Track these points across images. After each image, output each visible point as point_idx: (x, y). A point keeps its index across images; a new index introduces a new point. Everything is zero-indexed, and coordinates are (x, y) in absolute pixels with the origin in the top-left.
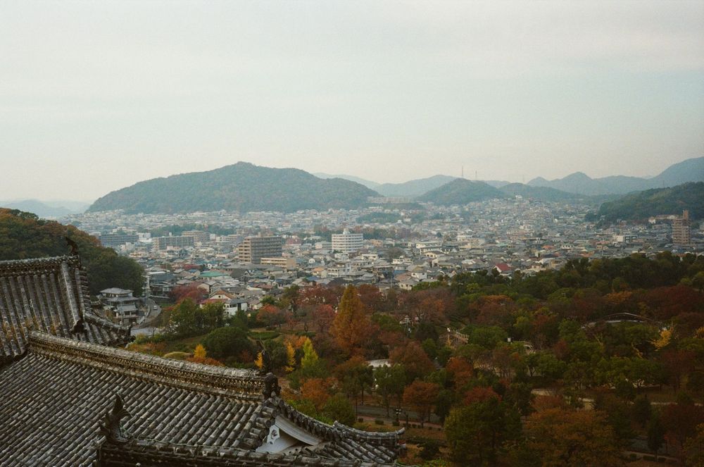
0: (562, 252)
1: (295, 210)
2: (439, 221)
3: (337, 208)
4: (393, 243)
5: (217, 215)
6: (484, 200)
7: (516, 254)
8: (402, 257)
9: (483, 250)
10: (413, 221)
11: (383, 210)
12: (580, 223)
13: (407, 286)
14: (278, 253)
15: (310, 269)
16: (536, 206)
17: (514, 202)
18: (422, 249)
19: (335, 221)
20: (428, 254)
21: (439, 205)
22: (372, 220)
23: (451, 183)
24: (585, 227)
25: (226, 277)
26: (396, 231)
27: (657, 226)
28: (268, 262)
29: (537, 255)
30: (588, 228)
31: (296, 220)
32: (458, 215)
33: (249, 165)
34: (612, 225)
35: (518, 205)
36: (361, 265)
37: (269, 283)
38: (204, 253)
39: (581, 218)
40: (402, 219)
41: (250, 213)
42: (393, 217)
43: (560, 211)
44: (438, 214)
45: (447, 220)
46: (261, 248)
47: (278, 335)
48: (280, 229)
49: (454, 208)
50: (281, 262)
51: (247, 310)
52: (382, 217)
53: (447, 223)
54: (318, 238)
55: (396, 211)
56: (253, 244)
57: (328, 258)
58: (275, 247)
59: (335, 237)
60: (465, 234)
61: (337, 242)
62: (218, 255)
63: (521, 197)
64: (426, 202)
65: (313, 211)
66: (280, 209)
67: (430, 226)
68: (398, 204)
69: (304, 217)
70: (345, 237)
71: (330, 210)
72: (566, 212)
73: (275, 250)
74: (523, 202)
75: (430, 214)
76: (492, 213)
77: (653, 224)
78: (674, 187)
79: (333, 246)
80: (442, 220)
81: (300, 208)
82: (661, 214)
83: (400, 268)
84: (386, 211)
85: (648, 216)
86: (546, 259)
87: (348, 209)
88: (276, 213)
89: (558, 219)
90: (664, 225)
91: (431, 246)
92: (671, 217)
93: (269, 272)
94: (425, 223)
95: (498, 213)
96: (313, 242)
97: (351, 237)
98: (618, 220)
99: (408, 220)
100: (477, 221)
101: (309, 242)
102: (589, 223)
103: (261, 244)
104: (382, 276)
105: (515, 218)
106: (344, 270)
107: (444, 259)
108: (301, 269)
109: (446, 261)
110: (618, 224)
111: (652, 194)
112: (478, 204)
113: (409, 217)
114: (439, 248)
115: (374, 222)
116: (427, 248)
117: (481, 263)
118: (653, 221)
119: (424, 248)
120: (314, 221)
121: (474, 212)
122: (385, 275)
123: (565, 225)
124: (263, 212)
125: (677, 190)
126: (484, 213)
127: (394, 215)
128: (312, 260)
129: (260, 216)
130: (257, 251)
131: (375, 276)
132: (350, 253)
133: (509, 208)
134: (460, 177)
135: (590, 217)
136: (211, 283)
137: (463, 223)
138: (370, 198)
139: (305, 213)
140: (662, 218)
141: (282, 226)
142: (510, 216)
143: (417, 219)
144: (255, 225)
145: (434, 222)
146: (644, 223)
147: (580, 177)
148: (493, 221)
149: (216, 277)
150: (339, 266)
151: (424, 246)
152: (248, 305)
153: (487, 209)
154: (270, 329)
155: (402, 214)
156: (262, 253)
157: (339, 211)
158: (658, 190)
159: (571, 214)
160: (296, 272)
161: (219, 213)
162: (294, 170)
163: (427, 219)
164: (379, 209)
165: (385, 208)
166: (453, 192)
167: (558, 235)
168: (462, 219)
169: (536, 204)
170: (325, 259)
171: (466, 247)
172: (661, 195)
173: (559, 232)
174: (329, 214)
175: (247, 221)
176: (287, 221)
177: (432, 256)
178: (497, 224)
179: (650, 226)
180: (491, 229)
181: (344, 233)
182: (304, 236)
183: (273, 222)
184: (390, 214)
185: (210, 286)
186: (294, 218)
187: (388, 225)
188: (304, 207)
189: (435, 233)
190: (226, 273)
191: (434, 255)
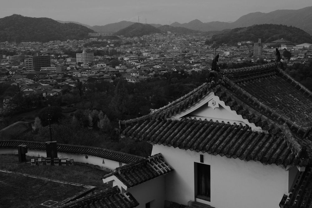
0: (203, 60)
1: (48, 41)
2: (129, 45)
3: (72, 39)
4: (110, 58)
5: (3, 44)
6: (151, 34)
7: (179, 62)
8: (120, 65)
9: (161, 60)
10: (115, 46)
11: (98, 40)
12: (203, 46)
13: (131, 80)
14: (48, 65)
15: (70, 73)
16: (179, 37)
17: (167, 35)
18: (128, 60)
19: (71, 46)
20: (132, 63)
21: (127, 37)
22: (92, 46)
23: (133, 25)
24: (206, 47)
25: (24, 78)
26: (109, 51)
27: (242, 47)
28: (45, 70)
29: (191, 62)
30: (208, 48)
31: (49, 46)
32: (138, 42)
33: (20, 16)
34: (220, 47)
35: (169, 37)
36: (99, 69)
37: (51, 81)
38: (4, 65)
39: (203, 43)
40: (109, 44)
41: (22, 43)
42: (104, 44)
43: (191, 39)
44: (129, 42)
45: (133, 45)
46: (39, 62)
47: (76, 110)
48: (41, 51)
49: (136, 38)
50: (53, 70)
51: (46, 97)
52: (98, 44)
53: (134, 46)
54: (66, 56)
55: (105, 40)
56: (34, 60)
57: (78, 67)
58: (46, 61)
59: (78, 55)
60: (146, 52)
61: (80, 58)
62: (13, 67)
63: (170, 32)
64: (120, 35)
65: (59, 41)
66: (39, 41)
67: (125, 48)
68: (106, 37)
69: (53, 45)
70: (84, 55)
71: (68, 40)
72: (194, 40)
73: (47, 63)
74: (171, 35)
75: (124, 42)
76: (156, 41)
77: (240, 46)
78: (248, 27)
79: (77, 60)
80: (131, 45)
81: (51, 40)
82: (243, 41)
83: (122, 71)
84: (99, 40)
85: (237, 42)
86: (197, 64)
87: (78, 40)
88: (37, 42)
89: (191, 43)
90: (245, 46)
91: (132, 59)
92: (249, 42)
93: (49, 75)
94: (122, 47)
95: (159, 41)
96: (64, 58)
97: (87, 55)
98: (223, 44)
99: (112, 45)
100: (149, 45)
101: (62, 58)
102: (208, 45)
103: (39, 60)
104: (115, 76)
105: (168, 43)
106: (91, 73)
107: (143, 65)
108: (65, 73)
109: (144, 67)
110: (222, 46)
111: (237, 31)
112: (148, 36)
113: (113, 44)
114: (137, 59)
115: (93, 47)
116: (130, 60)
117: (164, 67)
118: (240, 44)
119: (129, 60)
120: (60, 46)
121: (146, 41)
122: (116, 75)
123: (195, 47)
124: (30, 42)
125: (250, 29)
126: (152, 41)
127: (104, 42)
128: (69, 68)
129: (29, 44)
130: (36, 64)
131: (111, 75)
132: (89, 64)
133: (164, 38)
134: (138, 22)
135: (208, 43)
136: (18, 82)
137: (142, 46)
138: (90, 34)
139: (54, 42)
140: (244, 43)
141: (42, 50)
142: (166, 42)
143: (118, 44)
144: (27, 49)
145: (126, 46)
146: (236, 45)
147: (197, 22)
148: (158, 45)
149: (19, 79)
150: (87, 71)
151: (128, 59)
152: (47, 94)
153: (153, 39)
154: (69, 107)
155: (109, 42)
156: (40, 65)
157: (73, 41)
158: (241, 29)
159: (197, 41)
160: (63, 75)
161: (4, 43)
162: (46, 19)
163: (122, 45)
164: (95, 39)
165: (98, 39)
166: (134, 30)
167: (195, 52)
168: (141, 44)
169: (178, 36)
170: (76, 67)
171: (150, 59)
172: (242, 31)
173: (195, 50)
174: (68, 42)
175: (22, 48)
176: (45, 47)
177: (135, 64)
178: (160, 47)
179: (239, 47)
180: (158, 49)
181: (83, 53)
182: (58, 55)
183: (37, 48)
184: (102, 42)
185: (18, 84)
186: (48, 45)
187: (101, 48)
188: (53, 39)
189: (128, 52)
190: (24, 76)
191: (136, 63)
